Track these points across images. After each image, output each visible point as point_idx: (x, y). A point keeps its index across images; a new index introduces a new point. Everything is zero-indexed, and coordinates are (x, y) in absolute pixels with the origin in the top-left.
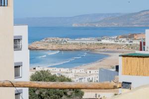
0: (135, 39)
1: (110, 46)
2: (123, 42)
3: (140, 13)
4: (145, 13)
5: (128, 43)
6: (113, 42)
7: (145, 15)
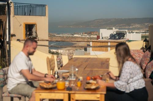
0: (92, 34)
1: (79, 38)
2: (86, 36)
3: (94, 20)
4: (97, 21)
5: (88, 36)
6: (80, 36)
7: (97, 22)
